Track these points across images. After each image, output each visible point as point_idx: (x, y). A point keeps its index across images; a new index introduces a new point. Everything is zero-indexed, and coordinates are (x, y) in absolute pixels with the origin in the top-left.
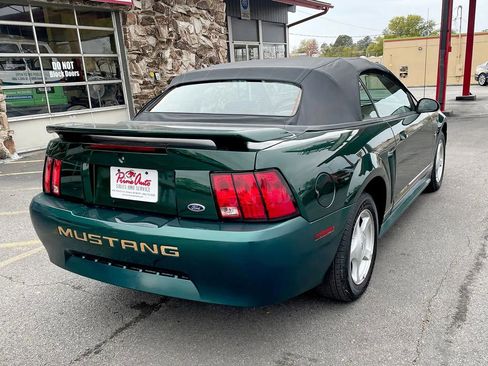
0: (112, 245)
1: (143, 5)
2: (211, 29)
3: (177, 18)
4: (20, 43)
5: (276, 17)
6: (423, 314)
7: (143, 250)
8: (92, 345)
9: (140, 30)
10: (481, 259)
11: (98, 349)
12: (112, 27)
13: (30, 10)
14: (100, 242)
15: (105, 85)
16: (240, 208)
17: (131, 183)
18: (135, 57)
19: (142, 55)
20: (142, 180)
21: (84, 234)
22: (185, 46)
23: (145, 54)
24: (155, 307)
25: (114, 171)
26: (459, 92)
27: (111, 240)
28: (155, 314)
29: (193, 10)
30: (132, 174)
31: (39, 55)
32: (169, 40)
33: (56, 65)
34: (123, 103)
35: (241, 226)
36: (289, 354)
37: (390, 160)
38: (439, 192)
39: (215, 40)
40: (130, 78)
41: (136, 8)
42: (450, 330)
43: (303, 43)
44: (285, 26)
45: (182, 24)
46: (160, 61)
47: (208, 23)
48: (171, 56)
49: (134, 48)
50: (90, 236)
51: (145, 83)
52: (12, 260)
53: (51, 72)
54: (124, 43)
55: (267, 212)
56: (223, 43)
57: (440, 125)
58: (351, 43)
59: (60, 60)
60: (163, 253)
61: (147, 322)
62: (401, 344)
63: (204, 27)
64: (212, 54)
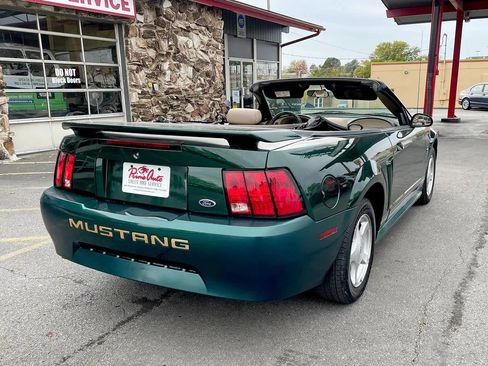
0: (122, 237)
1: (145, 19)
2: (208, 45)
3: (177, 32)
4: (24, 49)
5: (270, 37)
6: (420, 318)
7: (153, 243)
8: (96, 336)
9: (141, 42)
10: (473, 268)
11: (101, 340)
12: (115, 38)
13: (37, 18)
14: (111, 234)
15: (104, 93)
16: (250, 205)
17: (144, 178)
18: (135, 67)
19: (141, 66)
20: (155, 176)
21: (96, 226)
22: (184, 59)
23: (144, 65)
24: (156, 302)
25: (126, 166)
26: (445, 114)
27: (122, 232)
28: (156, 309)
29: (193, 26)
30: (145, 170)
31: (43, 61)
32: (168, 54)
33: (58, 72)
34: (120, 110)
35: (250, 222)
36: (290, 351)
37: (388, 168)
38: (430, 204)
39: (212, 56)
40: (129, 88)
41: (138, 22)
42: (446, 333)
43: (293, 63)
44: (278, 46)
45: (181, 39)
46: (158, 73)
47: (206, 39)
48: (170, 69)
49: (135, 59)
50: (101, 228)
51: (143, 93)
52: (13, 254)
53: (53, 79)
54: (126, 54)
55: (276, 209)
56: (219, 58)
57: (432, 140)
58: (339, 65)
59: (63, 67)
60: (174, 246)
61: (148, 316)
62: (399, 345)
63: (202, 43)
64: (209, 68)
